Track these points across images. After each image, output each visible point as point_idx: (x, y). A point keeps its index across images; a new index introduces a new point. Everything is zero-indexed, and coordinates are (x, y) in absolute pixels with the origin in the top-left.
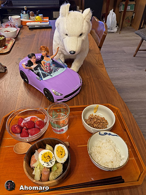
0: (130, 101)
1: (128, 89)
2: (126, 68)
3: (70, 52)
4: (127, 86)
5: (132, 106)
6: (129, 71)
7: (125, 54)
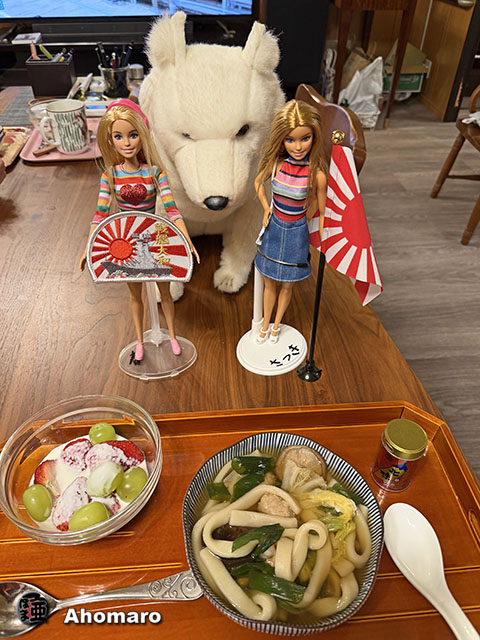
0: (427, 357)
1: (418, 314)
2: (410, 243)
3: (206, 202)
4: (413, 303)
5: (435, 373)
6: (420, 253)
7: (403, 194)
